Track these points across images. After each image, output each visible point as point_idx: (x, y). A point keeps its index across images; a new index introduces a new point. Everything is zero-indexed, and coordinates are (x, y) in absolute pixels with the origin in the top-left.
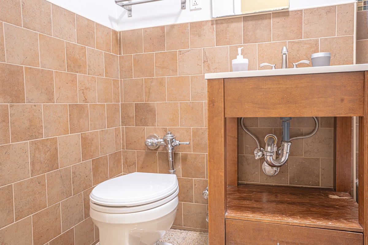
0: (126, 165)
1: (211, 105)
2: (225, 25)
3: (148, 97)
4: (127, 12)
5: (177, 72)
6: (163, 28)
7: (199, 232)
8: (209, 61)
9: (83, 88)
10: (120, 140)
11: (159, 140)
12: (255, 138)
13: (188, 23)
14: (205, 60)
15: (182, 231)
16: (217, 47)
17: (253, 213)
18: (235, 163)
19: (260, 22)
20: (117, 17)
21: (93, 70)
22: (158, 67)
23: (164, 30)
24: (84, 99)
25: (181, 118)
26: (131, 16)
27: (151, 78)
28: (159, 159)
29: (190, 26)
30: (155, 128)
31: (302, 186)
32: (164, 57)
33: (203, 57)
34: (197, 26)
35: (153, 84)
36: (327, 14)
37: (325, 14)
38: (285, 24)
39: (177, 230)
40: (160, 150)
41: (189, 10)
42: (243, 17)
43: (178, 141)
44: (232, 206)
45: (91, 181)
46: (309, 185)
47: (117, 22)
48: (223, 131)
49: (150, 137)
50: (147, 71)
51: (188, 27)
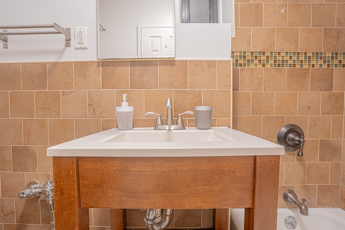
0: (2, 215)
2: (111, 68)
3: (28, 140)
4: (2, 43)
5: (60, 114)
6: (44, 64)
8: (94, 104)
13: (72, 62)
14: (90, 103)
16: (103, 91)
18: (120, 215)
19: (147, 68)
22: (39, 107)
23: (46, 68)
26: (8, 48)
27: (31, 119)
28: (41, 207)
29: (75, 65)
30: (36, 173)
31: (186, 227)
32: (45, 97)
33: (88, 100)
34: (82, 66)
35: (33, 126)
36: (208, 67)
37: (207, 68)
38: (171, 73)
40: (42, 197)
41: (75, 49)
42: (130, 61)
46: (192, 227)
50: (26, 110)
51: (72, 66)
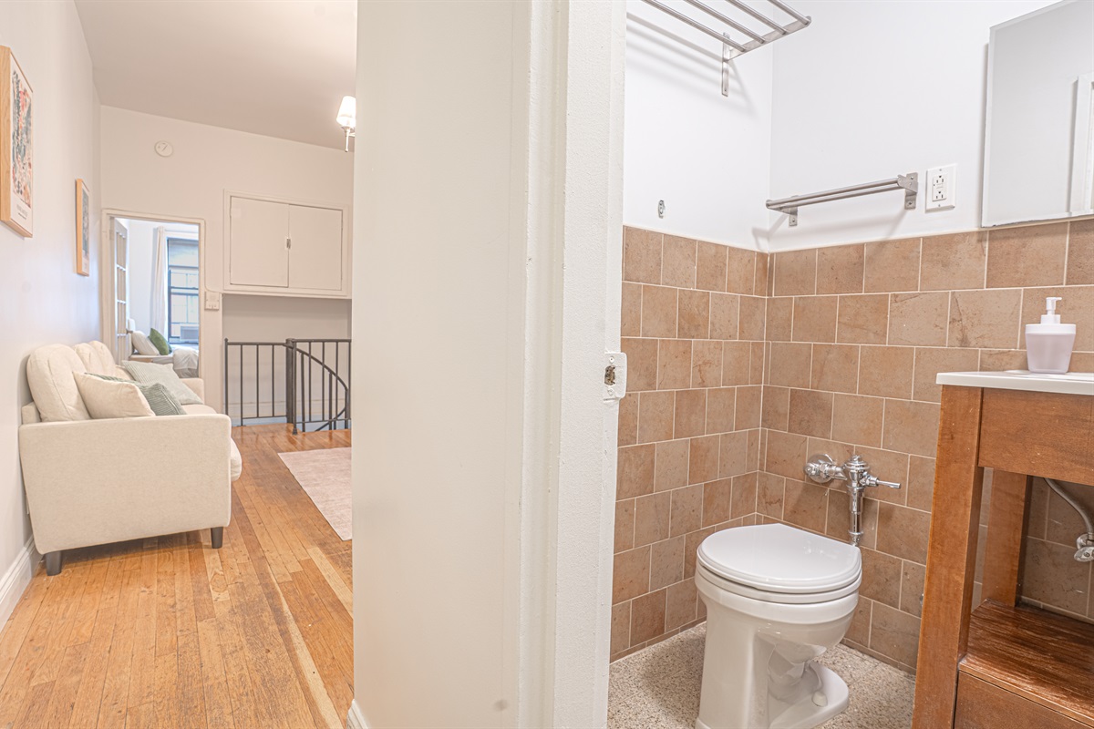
0: (764, 501)
1: (946, 437)
2: (1016, 242)
3: (819, 381)
4: (788, 218)
5: (886, 337)
6: (860, 247)
7: (906, 674)
8: (964, 320)
9: (700, 363)
10: (757, 453)
11: (833, 468)
12: (1079, 511)
13: (918, 239)
14: (954, 317)
15: (866, 657)
16: (989, 291)
17: (1035, 684)
20: (767, 227)
21: (718, 330)
22: (845, 324)
23: (863, 253)
24: (700, 381)
25: (887, 432)
26: (797, 225)
27: (828, 345)
28: (829, 503)
29: (924, 243)
30: (827, 441)
32: (858, 306)
33: (951, 311)
34: (940, 246)
35: (831, 356)
39: (854, 651)
40: (834, 486)
41: (924, 211)
42: (1071, 222)
43: (874, 476)
44: (985, 650)
45: (700, 519)
47: (768, 235)
48: (970, 493)
49: (815, 459)
50: (821, 329)
51: (918, 246)
